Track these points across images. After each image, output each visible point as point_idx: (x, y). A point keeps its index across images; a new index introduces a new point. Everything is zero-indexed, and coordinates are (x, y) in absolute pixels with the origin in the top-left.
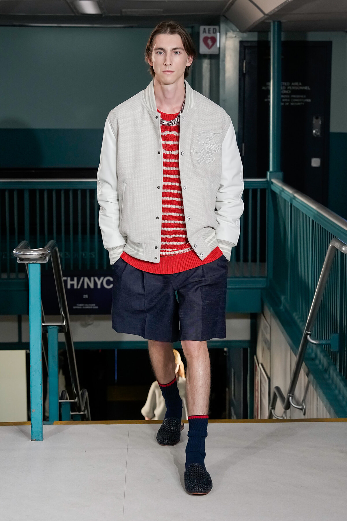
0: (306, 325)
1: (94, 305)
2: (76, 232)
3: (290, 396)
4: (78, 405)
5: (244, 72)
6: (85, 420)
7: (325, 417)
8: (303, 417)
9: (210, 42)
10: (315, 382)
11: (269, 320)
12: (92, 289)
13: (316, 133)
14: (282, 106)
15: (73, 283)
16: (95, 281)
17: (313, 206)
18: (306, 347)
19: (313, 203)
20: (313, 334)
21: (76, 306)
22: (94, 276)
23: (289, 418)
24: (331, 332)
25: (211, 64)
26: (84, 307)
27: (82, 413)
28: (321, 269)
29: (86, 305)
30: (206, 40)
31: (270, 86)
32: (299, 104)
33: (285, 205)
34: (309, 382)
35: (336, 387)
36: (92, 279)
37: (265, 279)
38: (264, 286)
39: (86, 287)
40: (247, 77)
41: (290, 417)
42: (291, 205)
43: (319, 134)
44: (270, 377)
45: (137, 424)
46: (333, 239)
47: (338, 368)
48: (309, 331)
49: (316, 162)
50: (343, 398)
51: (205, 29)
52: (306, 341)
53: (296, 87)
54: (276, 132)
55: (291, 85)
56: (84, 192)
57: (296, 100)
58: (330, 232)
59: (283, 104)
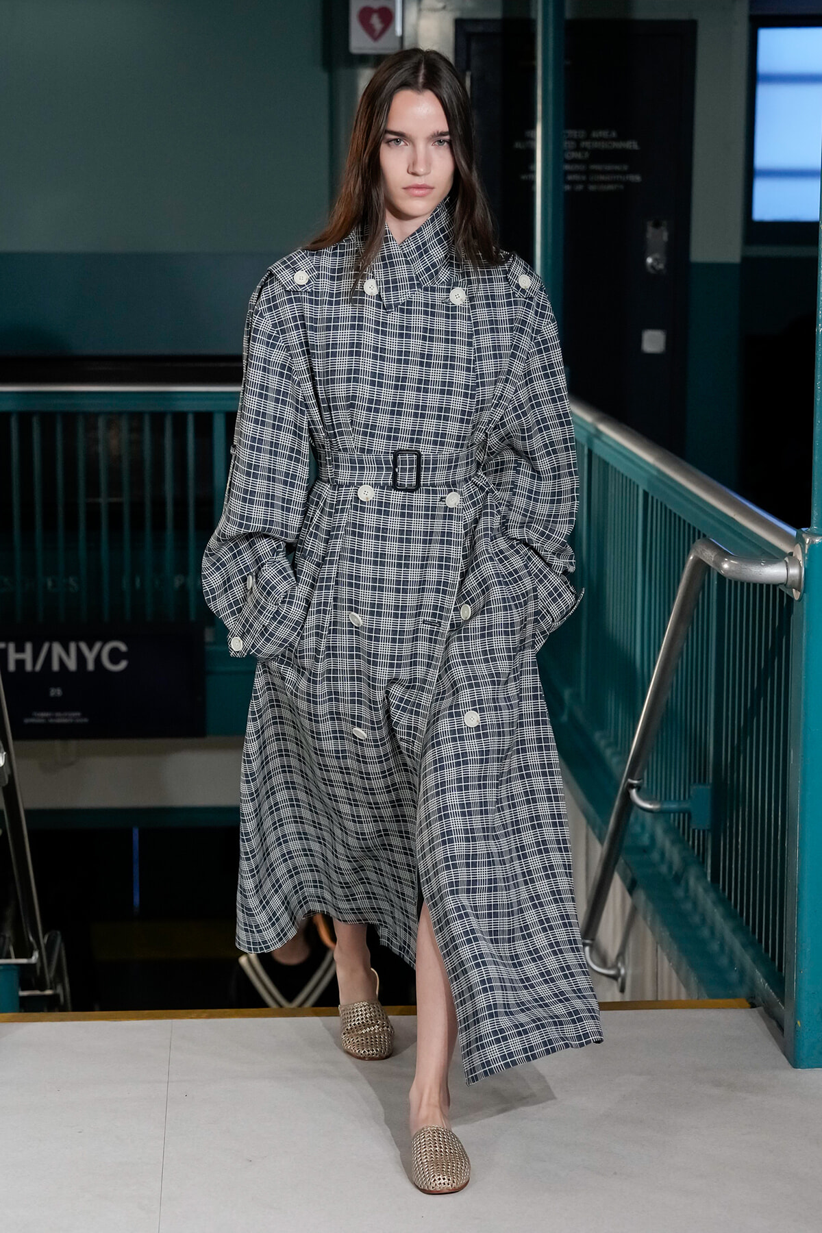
0: (627, 762)
1: (78, 714)
2: (27, 525)
4: (39, 973)
6: (57, 1010)
7: (674, 998)
8: (618, 997)
9: (376, 21)
10: (651, 906)
12: (72, 673)
13: (655, 264)
14: (567, 193)
15: (21, 657)
16: (79, 652)
17: (646, 456)
18: (628, 817)
19: (645, 447)
20: (645, 785)
21: (31, 716)
22: (77, 640)
24: (692, 781)
26: (51, 721)
27: (49, 992)
28: (666, 618)
29: (58, 714)
31: (534, 140)
32: (610, 187)
34: (634, 909)
35: (704, 920)
36: (73, 647)
39: (56, 666)
42: (590, 452)
43: (661, 266)
45: (192, 1018)
46: (698, 541)
47: (709, 871)
48: (635, 777)
49: (653, 341)
50: (722, 946)
52: (627, 803)
53: (603, 143)
54: (550, 261)
55: (588, 138)
56: (48, 419)
57: (602, 178)
58: (690, 522)
59: (568, 187)
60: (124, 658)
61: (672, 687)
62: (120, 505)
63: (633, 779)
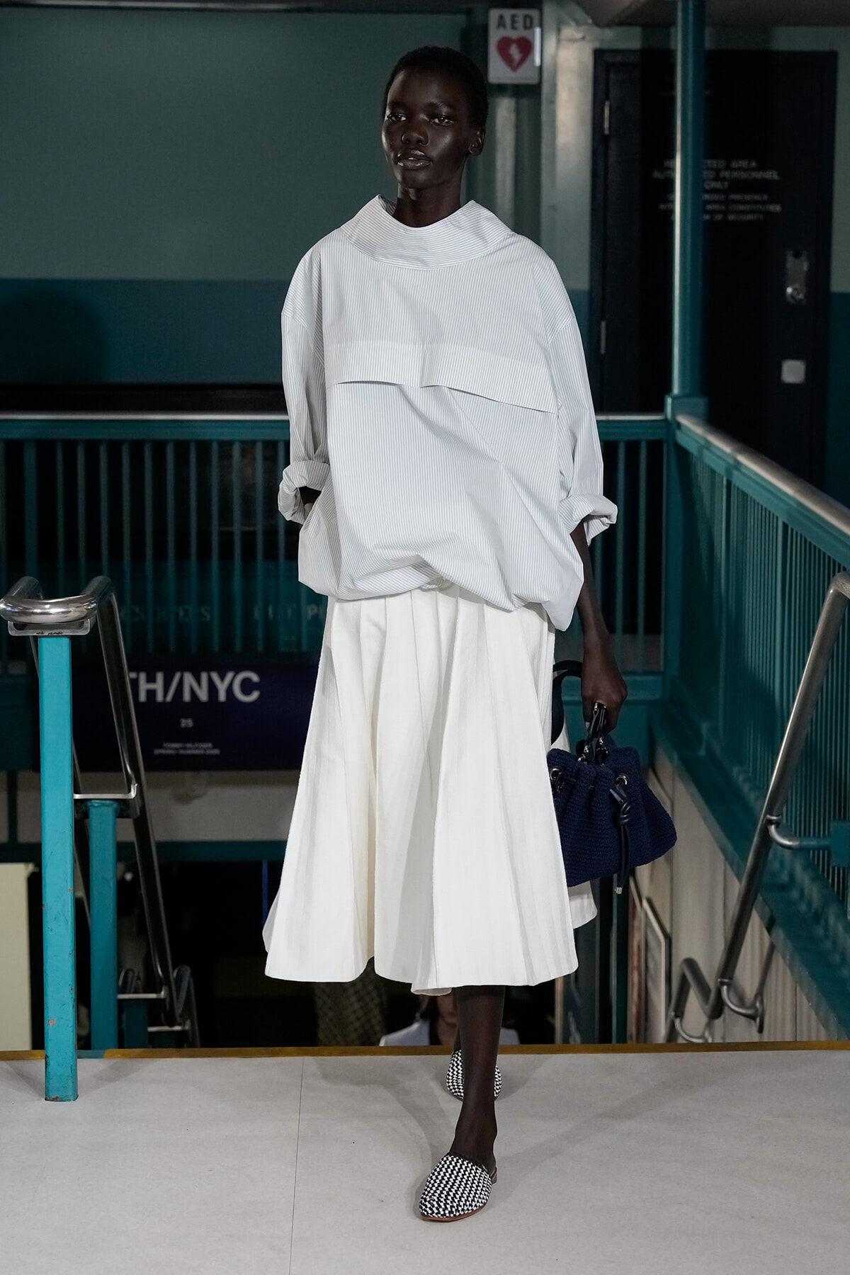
0: (765, 800)
1: (210, 745)
2: (160, 555)
3: (722, 984)
4: (168, 1008)
5: (607, 132)
6: (185, 1045)
7: (814, 1038)
8: (755, 1037)
9: (515, 52)
10: (789, 944)
11: (668, 784)
12: (204, 704)
13: (795, 294)
14: (706, 223)
15: (152, 687)
16: (211, 682)
17: (786, 488)
18: (767, 854)
19: (786, 480)
20: (784, 821)
21: (161, 747)
22: (209, 669)
23: (720, 1041)
24: (831, 817)
25: (518, 111)
26: (182, 752)
27: (177, 1028)
28: (806, 652)
29: (189, 745)
30: (504, 45)
31: (673, 169)
32: (750, 217)
33: (713, 484)
34: (772, 948)
35: (843, 960)
36: (204, 676)
37: (659, 678)
38: (657, 696)
39: (187, 697)
40: (613, 145)
41: (723, 1038)
42: (729, 483)
43: (801, 296)
44: (672, 934)
45: (323, 1055)
46: (837, 574)
48: (774, 813)
49: (793, 372)
51: (501, 17)
52: (766, 839)
53: (742, 173)
54: (688, 291)
55: (728, 168)
56: (182, 447)
57: (741, 207)
58: (830, 555)
59: (707, 217)
60: (256, 689)
61: (812, 722)
62: (254, 533)
63: (772, 815)
